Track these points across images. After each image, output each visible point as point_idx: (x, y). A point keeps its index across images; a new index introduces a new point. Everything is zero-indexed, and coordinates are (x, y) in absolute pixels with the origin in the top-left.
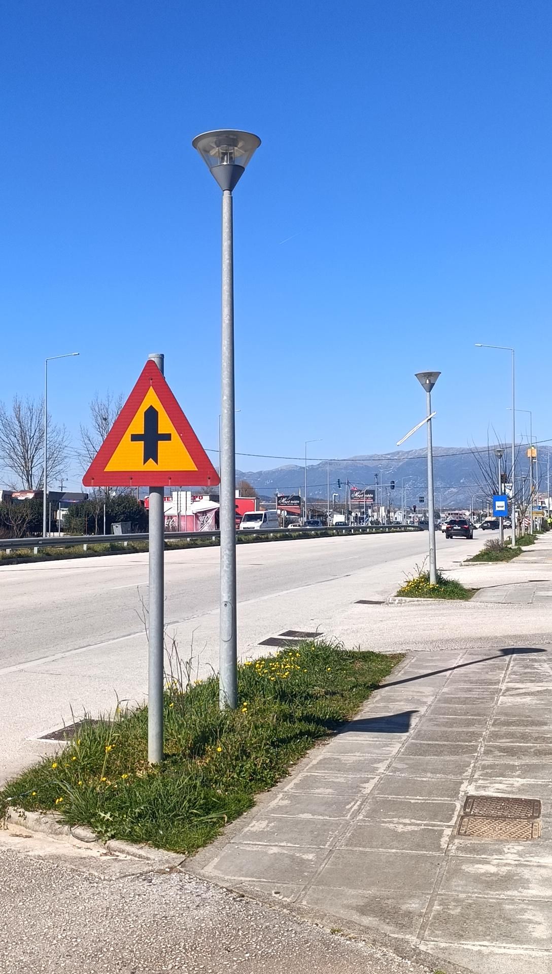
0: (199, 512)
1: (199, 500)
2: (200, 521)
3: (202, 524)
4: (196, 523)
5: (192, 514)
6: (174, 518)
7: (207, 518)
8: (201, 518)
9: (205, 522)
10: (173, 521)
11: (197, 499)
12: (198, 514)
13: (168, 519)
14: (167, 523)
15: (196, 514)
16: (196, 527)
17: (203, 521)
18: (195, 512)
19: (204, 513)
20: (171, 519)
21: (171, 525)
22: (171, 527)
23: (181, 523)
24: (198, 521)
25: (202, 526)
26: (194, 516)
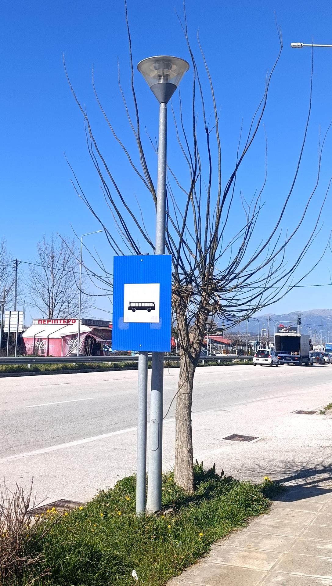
0: (68, 336)
1: (72, 324)
2: (68, 345)
3: (70, 347)
4: (64, 347)
5: (61, 338)
6: (44, 341)
7: (77, 341)
8: (70, 342)
9: (74, 346)
10: (42, 344)
11: (71, 323)
12: (66, 338)
13: (38, 341)
14: (37, 346)
15: (64, 338)
16: (64, 351)
17: (72, 345)
18: (63, 336)
19: (74, 336)
20: (41, 342)
21: (41, 348)
22: (40, 349)
23: (49, 346)
24: (66, 344)
25: (70, 349)
26: (62, 339)
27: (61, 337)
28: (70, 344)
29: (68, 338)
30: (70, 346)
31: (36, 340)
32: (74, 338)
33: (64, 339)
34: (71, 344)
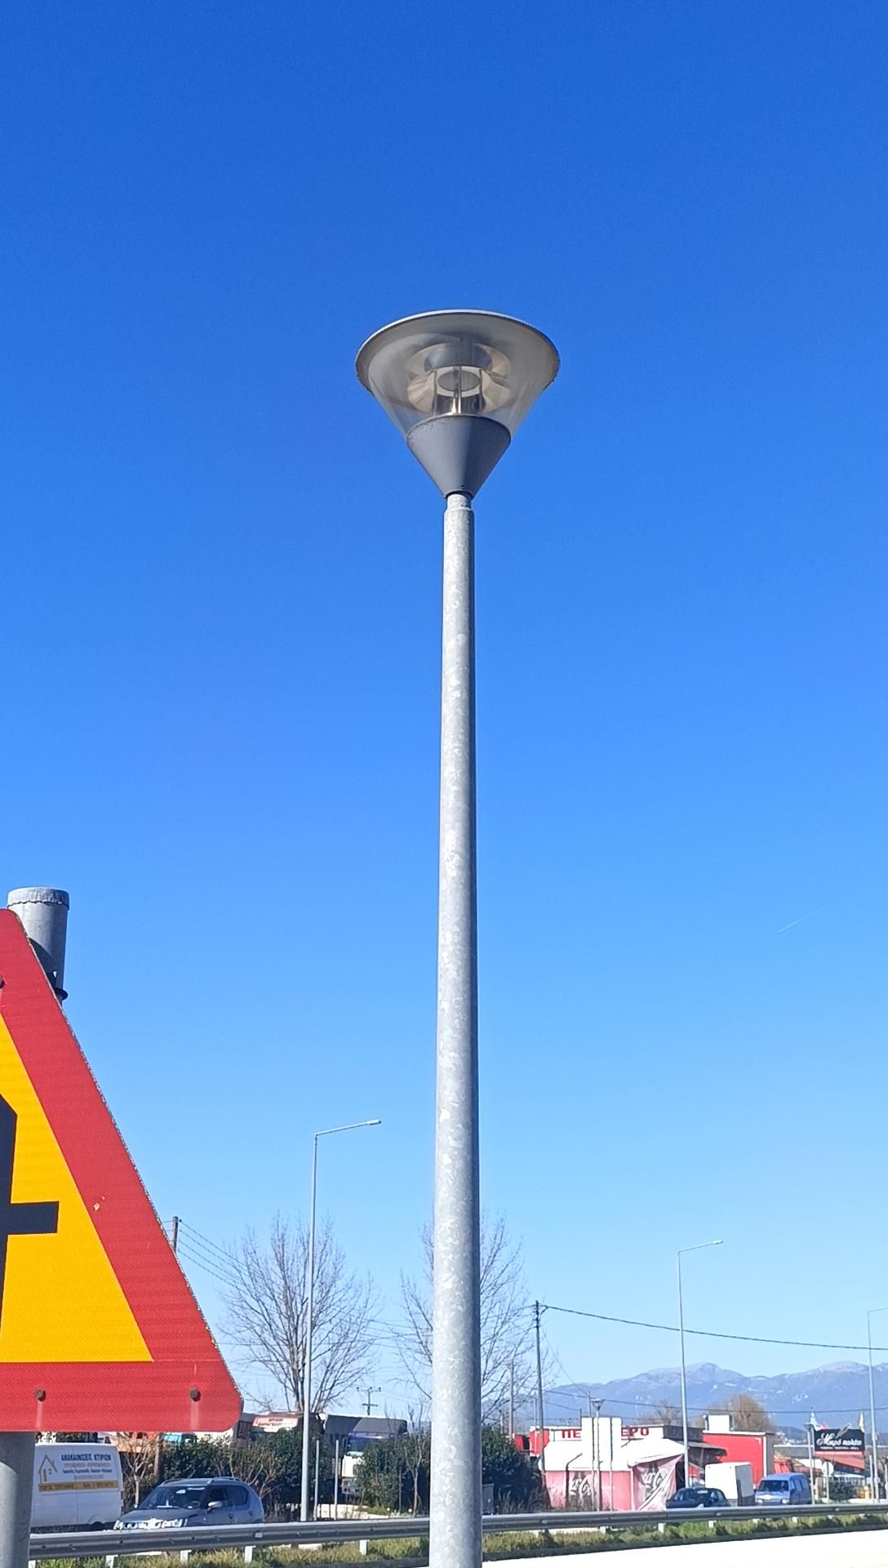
0: (642, 1465)
1: (641, 1437)
2: (643, 1483)
3: (648, 1490)
4: (636, 1489)
5: (627, 1469)
6: (589, 1477)
7: (660, 1476)
8: (646, 1478)
9: (655, 1487)
10: (587, 1483)
11: (637, 1435)
12: (639, 1469)
13: (576, 1478)
14: (575, 1488)
15: (634, 1468)
16: (636, 1498)
17: (651, 1485)
18: (633, 1465)
19: (653, 1465)
20: (583, 1479)
21: (583, 1492)
22: (581, 1495)
23: (603, 1487)
24: (640, 1483)
25: (649, 1494)
26: (632, 1473)
27: (629, 1467)
28: (646, 1482)
29: (642, 1469)
30: (647, 1486)
31: (572, 1476)
32: (653, 1469)
33: (636, 1470)
34: (650, 1482)
